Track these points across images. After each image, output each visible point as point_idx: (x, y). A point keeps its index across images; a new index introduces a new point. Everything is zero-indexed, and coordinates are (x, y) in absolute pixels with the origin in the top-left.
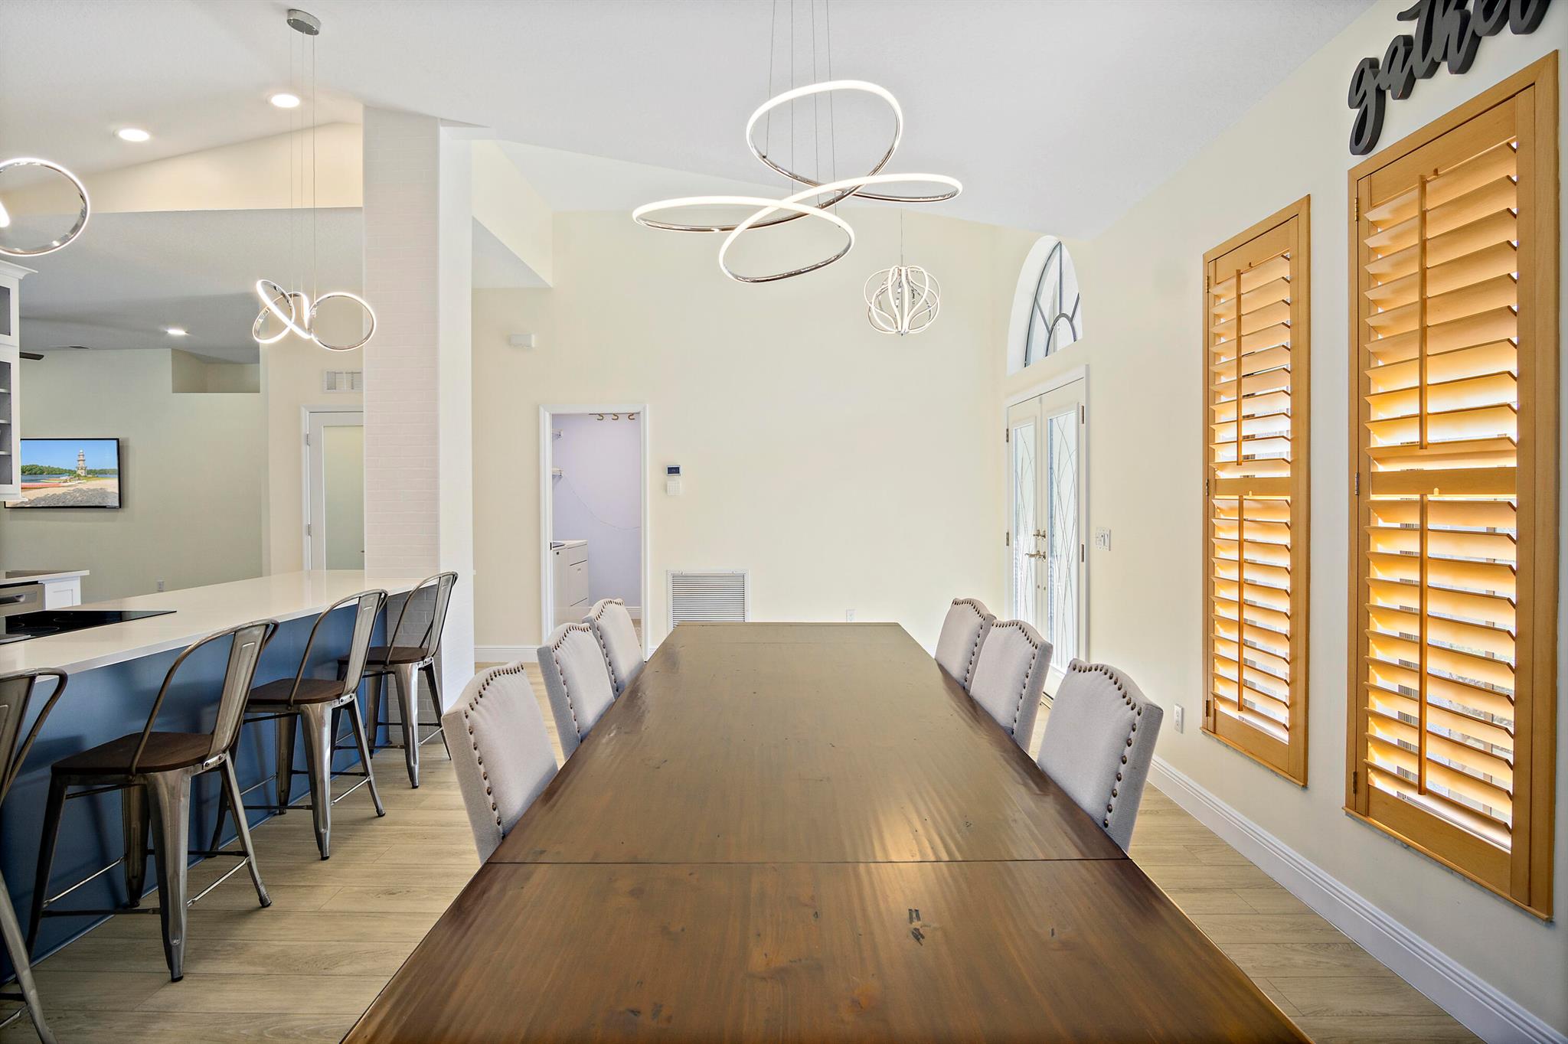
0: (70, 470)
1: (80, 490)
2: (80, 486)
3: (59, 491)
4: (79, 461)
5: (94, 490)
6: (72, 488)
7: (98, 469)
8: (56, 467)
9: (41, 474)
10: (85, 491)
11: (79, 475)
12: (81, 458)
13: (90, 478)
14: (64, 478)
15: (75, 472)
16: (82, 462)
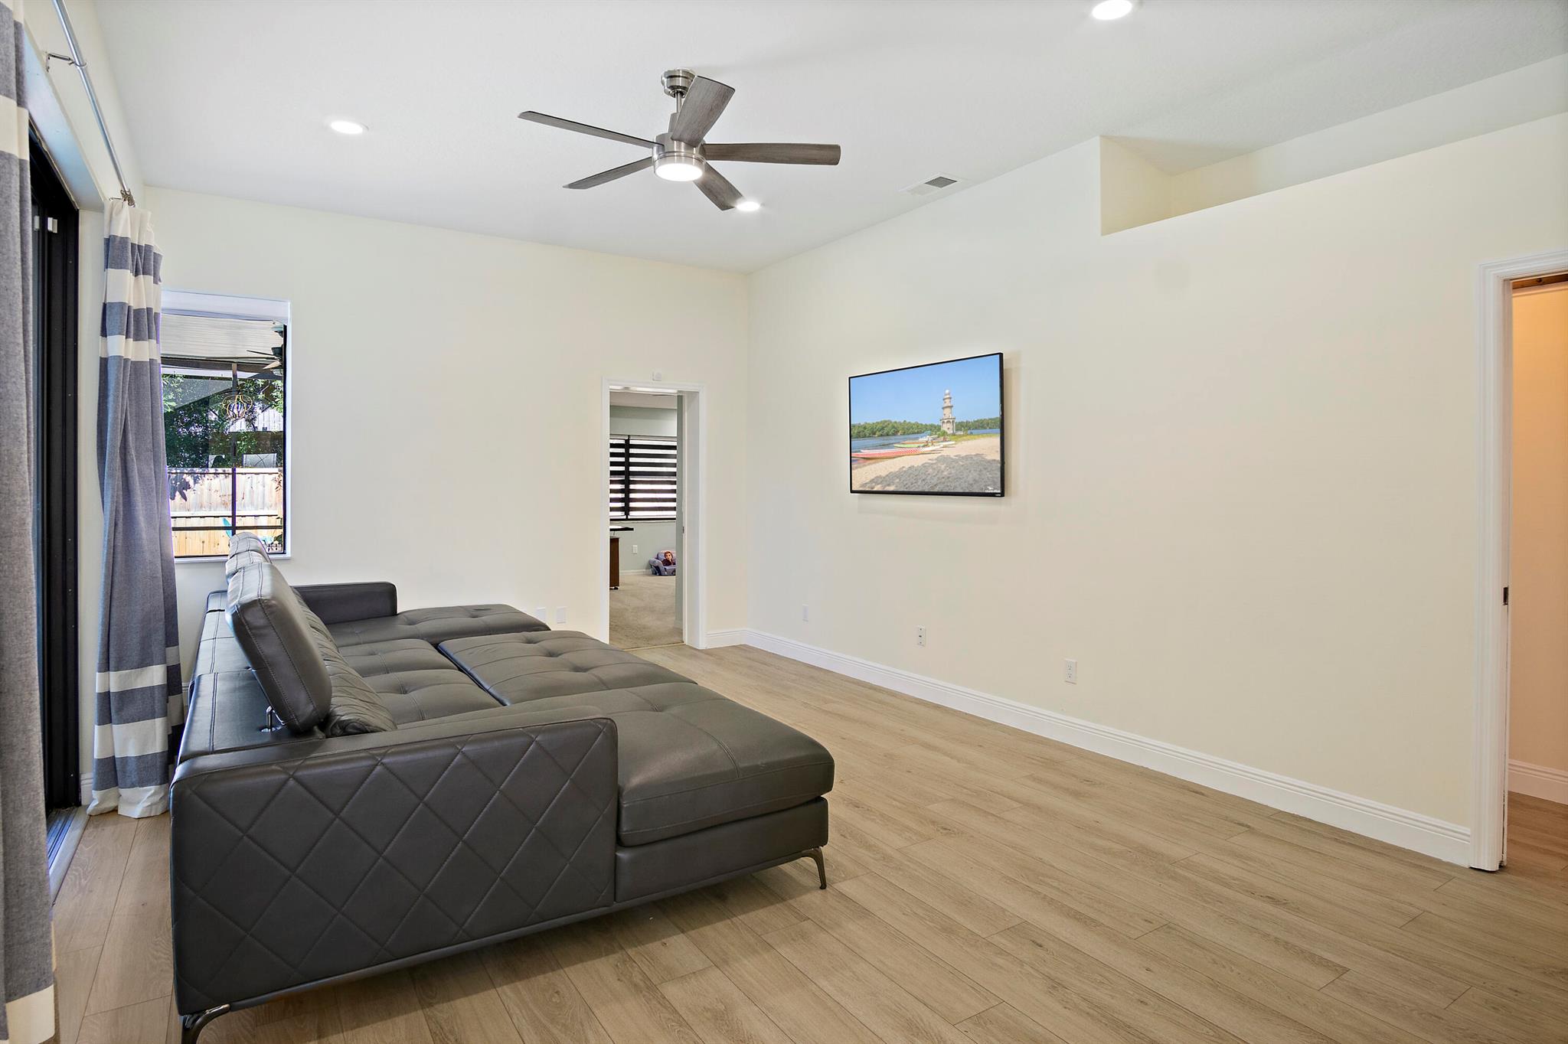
0: (932, 426)
1: (944, 459)
2: (946, 452)
3: (917, 461)
4: (943, 408)
5: (966, 457)
6: (935, 456)
7: (971, 420)
8: (913, 422)
9: (895, 434)
10: (954, 460)
11: (944, 433)
12: (948, 403)
13: (960, 436)
14: (925, 439)
15: (938, 428)
16: (948, 410)
